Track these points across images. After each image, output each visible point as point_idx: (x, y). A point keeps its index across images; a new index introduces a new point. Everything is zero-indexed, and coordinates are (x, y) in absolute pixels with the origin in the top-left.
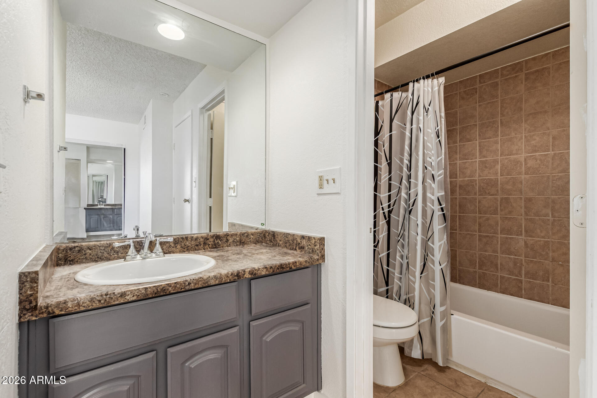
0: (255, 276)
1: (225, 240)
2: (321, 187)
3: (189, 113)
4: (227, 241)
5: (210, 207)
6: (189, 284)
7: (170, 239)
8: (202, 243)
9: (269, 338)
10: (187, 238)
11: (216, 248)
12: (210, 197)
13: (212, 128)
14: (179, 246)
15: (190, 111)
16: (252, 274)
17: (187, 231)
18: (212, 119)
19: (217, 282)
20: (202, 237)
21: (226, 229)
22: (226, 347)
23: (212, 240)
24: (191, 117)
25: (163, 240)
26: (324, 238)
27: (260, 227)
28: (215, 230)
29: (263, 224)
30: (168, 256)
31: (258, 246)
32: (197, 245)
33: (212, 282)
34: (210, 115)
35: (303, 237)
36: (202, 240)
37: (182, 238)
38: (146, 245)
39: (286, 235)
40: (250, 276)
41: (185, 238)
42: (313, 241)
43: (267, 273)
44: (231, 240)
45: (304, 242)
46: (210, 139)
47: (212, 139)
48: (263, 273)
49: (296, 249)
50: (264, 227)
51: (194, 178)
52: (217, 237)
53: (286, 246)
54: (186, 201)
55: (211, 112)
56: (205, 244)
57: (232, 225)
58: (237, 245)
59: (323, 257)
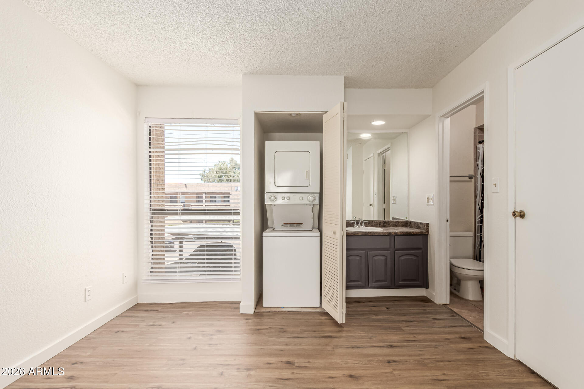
0: (396, 235)
1: (388, 224)
2: (428, 202)
3: (372, 155)
4: (389, 224)
5: (384, 209)
6: (374, 233)
7: (367, 222)
8: (379, 224)
9: (402, 258)
10: (373, 222)
11: (384, 227)
12: (384, 203)
13: (385, 163)
14: (370, 225)
15: (373, 154)
16: (395, 234)
17: (372, 219)
18: (385, 158)
19: (383, 234)
20: (379, 222)
21: (391, 219)
22: (386, 256)
23: (382, 223)
24: (373, 157)
25: (365, 221)
26: (429, 224)
27: (406, 219)
28: (386, 220)
29: (406, 218)
30: (366, 228)
31: (404, 227)
32: (377, 225)
33: (381, 234)
34: (383, 156)
35: (421, 223)
36: (378, 223)
37: (371, 222)
38: (360, 223)
39: (415, 222)
40: (394, 234)
41: (372, 222)
42: (424, 225)
43: (401, 234)
44: (391, 224)
45: (421, 226)
46: (384, 170)
47: (385, 169)
48: (400, 234)
49: (418, 229)
50: (407, 219)
51: (375, 193)
52: (385, 222)
53: (415, 228)
54: (371, 205)
55: (384, 154)
56: (380, 225)
57: (393, 218)
58: (394, 226)
59: (428, 231)
